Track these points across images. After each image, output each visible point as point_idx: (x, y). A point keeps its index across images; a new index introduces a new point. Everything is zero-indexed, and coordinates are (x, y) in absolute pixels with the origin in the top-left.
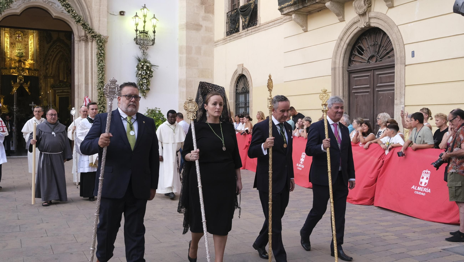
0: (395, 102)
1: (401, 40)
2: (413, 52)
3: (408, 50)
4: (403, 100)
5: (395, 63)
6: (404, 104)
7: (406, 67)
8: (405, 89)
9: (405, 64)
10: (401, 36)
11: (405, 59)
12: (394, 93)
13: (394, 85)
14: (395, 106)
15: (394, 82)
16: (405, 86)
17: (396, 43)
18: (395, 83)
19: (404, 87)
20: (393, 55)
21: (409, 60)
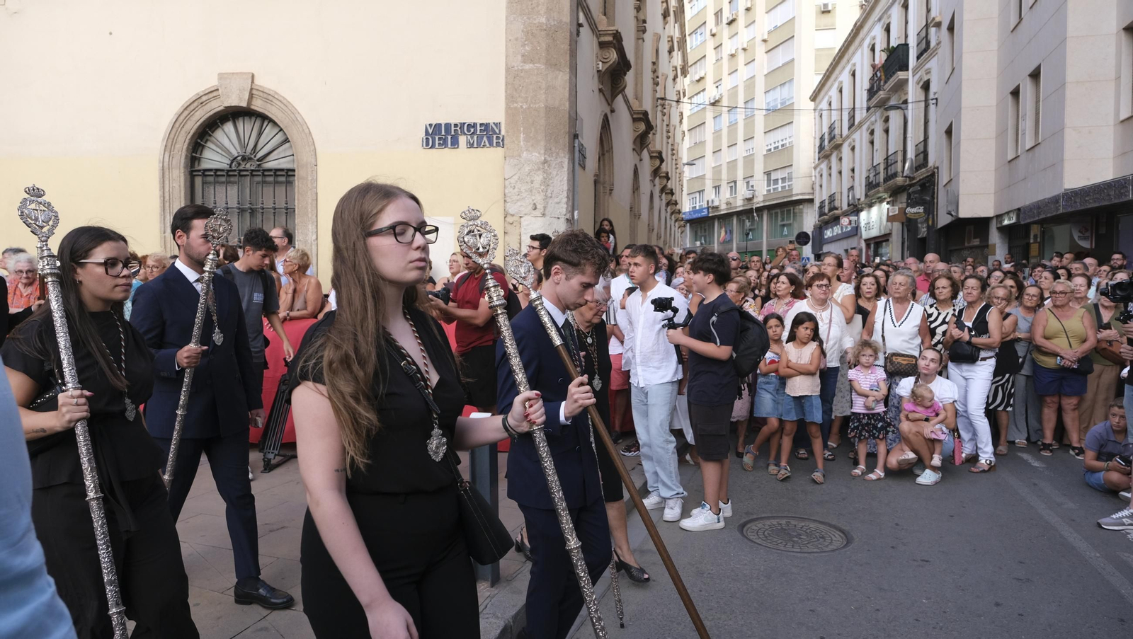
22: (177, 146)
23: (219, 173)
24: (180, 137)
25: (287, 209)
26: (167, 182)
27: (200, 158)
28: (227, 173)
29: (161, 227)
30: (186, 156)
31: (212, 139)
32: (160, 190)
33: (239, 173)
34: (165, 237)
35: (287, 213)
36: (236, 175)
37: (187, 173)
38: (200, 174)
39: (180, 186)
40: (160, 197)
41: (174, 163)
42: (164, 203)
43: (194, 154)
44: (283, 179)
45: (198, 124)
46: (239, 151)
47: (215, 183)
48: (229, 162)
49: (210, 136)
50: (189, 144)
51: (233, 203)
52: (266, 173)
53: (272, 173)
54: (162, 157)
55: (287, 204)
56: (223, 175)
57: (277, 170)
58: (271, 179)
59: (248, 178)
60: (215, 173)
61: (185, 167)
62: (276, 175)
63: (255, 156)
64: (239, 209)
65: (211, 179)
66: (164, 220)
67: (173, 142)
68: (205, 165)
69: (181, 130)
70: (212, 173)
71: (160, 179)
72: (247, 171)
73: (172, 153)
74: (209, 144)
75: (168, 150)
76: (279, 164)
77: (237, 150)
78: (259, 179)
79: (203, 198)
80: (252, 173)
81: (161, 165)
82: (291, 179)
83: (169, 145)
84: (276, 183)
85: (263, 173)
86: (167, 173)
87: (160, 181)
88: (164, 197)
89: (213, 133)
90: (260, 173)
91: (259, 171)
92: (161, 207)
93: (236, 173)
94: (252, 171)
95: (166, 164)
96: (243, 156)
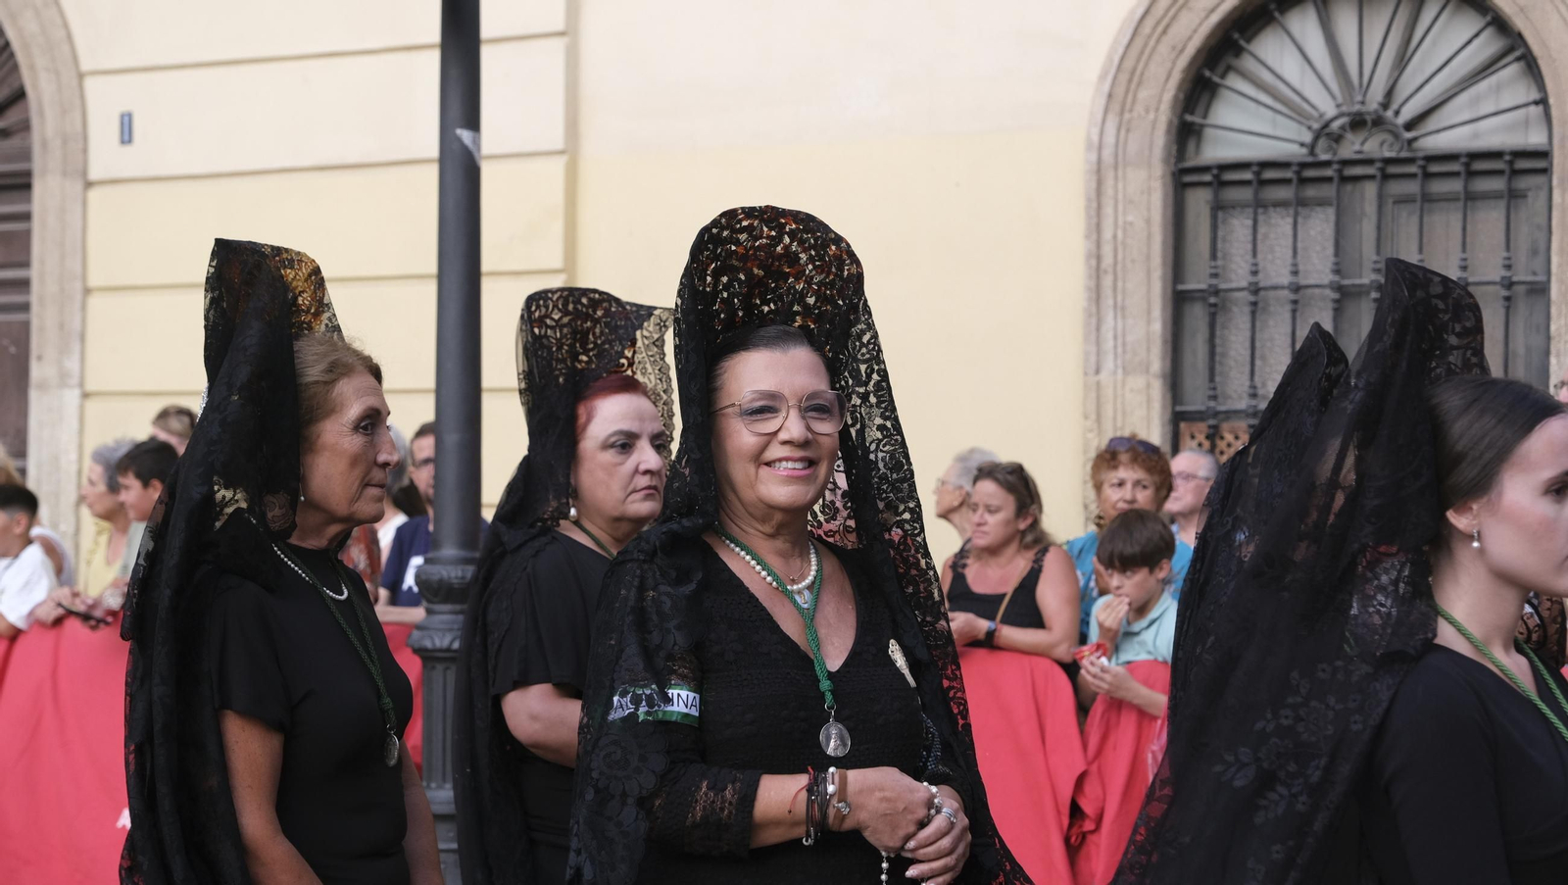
0: (36, 371)
1: (66, 48)
2: (126, 119)
3: (103, 102)
4: (72, 364)
5: (36, 165)
6: (81, 384)
7: (93, 195)
8: (84, 307)
9: (84, 173)
10: (66, 25)
11: (85, 151)
12: (26, 327)
13: (24, 285)
14: (34, 395)
15: (26, 264)
16: (87, 291)
17: (41, 62)
18: (34, 273)
19: (79, 297)
20: (25, 126)
21: (105, 156)
22: (1143, 94)
23: (1269, 174)
24: (1152, 67)
25: (1509, 284)
26: (1108, 210)
27: (1202, 126)
28: (1298, 173)
29: (1087, 354)
30: (1170, 123)
31: (1247, 63)
32: (1087, 237)
33: (1340, 171)
34: (1098, 383)
35: (1508, 299)
36: (1329, 180)
37: (1169, 179)
38: (1207, 178)
39: (1148, 221)
40: (1088, 257)
41: (1133, 147)
42: (1098, 278)
43: (1189, 118)
44: (1497, 184)
45: (1215, 18)
46: (1340, 99)
47: (1260, 205)
48: (1308, 137)
49: (1238, 51)
50: (1180, 88)
51: (1319, 268)
52: (1434, 168)
53: (1455, 167)
54: (1095, 131)
55: (1508, 267)
56: (1286, 181)
57: (1475, 156)
58: (1455, 186)
59: (1370, 189)
60: (1258, 174)
61: (1166, 161)
62: (1471, 174)
63: (1397, 113)
64: (1339, 288)
65: (1245, 194)
66: (1098, 329)
67: (1130, 81)
68: (1217, 149)
69: (1158, 41)
70: (1248, 176)
71: (1089, 200)
72: (1369, 162)
73: (1127, 116)
74: (1234, 81)
75: (1116, 106)
76: (1476, 136)
77: (1333, 97)
78: (1412, 187)
79: (1214, 256)
80: (1386, 170)
81: (1094, 157)
82: (1523, 183)
83: (1120, 91)
84: (1471, 197)
85: (1424, 168)
86: (1109, 182)
87: (1088, 208)
88: (1099, 258)
89: (1249, 41)
90: (1412, 169)
91: (1410, 161)
92: (1089, 289)
93: (1329, 172)
94: (1388, 161)
95: (1108, 154)
96: (1360, 114)
